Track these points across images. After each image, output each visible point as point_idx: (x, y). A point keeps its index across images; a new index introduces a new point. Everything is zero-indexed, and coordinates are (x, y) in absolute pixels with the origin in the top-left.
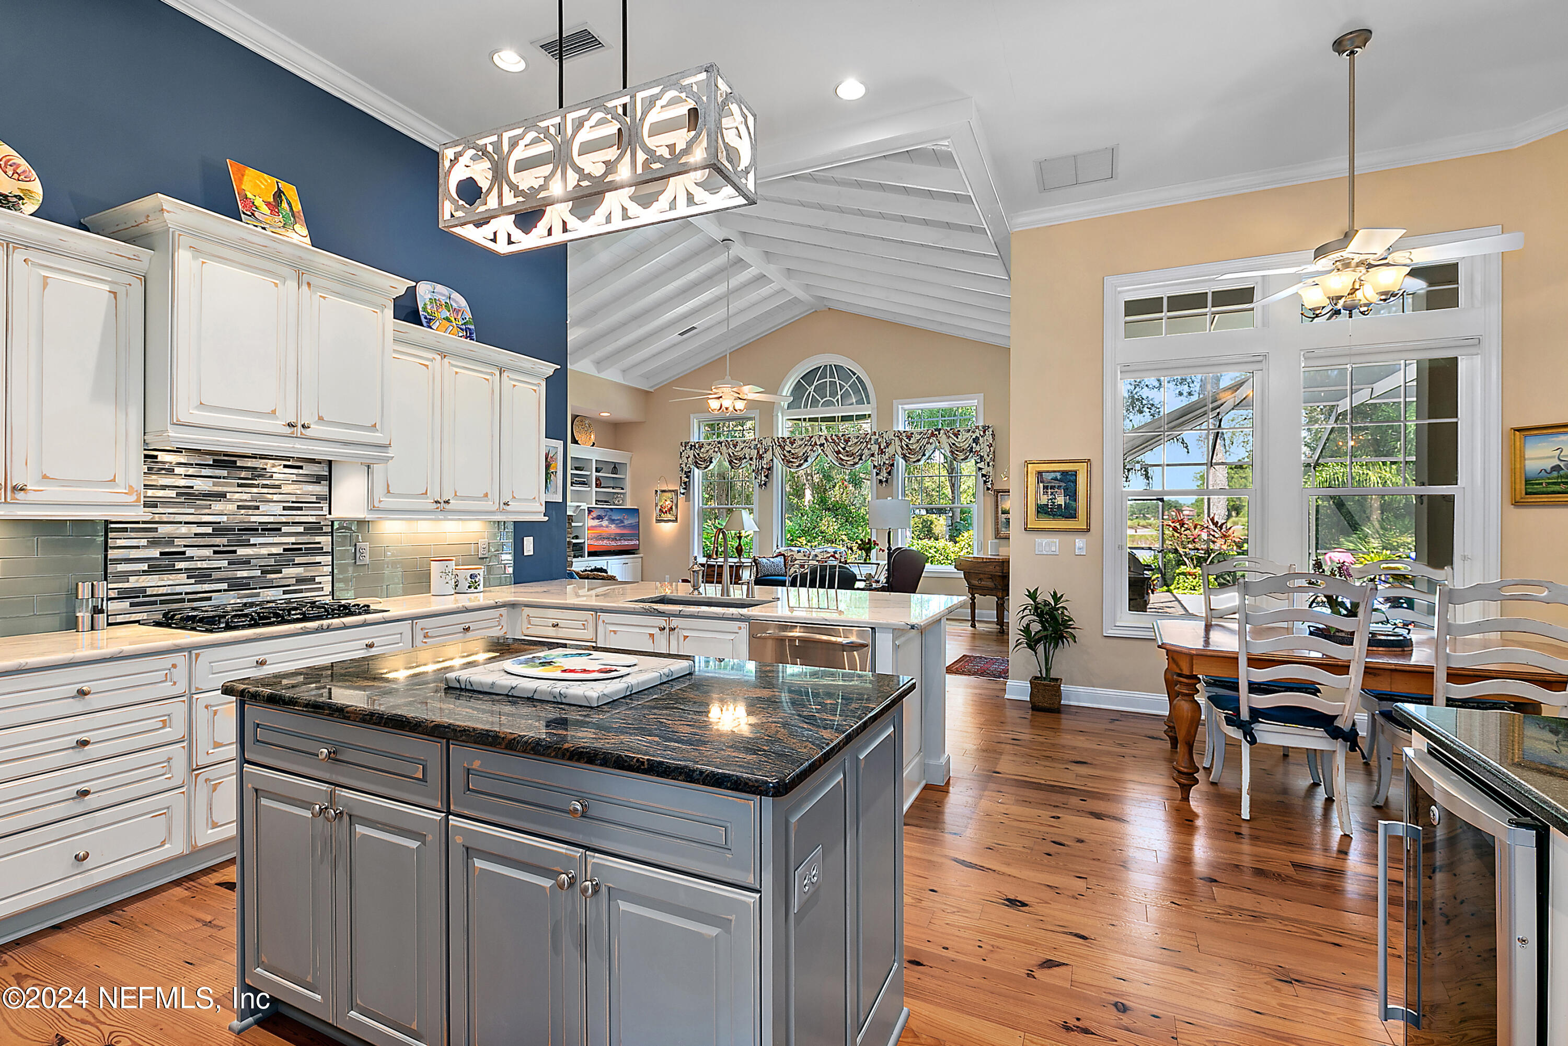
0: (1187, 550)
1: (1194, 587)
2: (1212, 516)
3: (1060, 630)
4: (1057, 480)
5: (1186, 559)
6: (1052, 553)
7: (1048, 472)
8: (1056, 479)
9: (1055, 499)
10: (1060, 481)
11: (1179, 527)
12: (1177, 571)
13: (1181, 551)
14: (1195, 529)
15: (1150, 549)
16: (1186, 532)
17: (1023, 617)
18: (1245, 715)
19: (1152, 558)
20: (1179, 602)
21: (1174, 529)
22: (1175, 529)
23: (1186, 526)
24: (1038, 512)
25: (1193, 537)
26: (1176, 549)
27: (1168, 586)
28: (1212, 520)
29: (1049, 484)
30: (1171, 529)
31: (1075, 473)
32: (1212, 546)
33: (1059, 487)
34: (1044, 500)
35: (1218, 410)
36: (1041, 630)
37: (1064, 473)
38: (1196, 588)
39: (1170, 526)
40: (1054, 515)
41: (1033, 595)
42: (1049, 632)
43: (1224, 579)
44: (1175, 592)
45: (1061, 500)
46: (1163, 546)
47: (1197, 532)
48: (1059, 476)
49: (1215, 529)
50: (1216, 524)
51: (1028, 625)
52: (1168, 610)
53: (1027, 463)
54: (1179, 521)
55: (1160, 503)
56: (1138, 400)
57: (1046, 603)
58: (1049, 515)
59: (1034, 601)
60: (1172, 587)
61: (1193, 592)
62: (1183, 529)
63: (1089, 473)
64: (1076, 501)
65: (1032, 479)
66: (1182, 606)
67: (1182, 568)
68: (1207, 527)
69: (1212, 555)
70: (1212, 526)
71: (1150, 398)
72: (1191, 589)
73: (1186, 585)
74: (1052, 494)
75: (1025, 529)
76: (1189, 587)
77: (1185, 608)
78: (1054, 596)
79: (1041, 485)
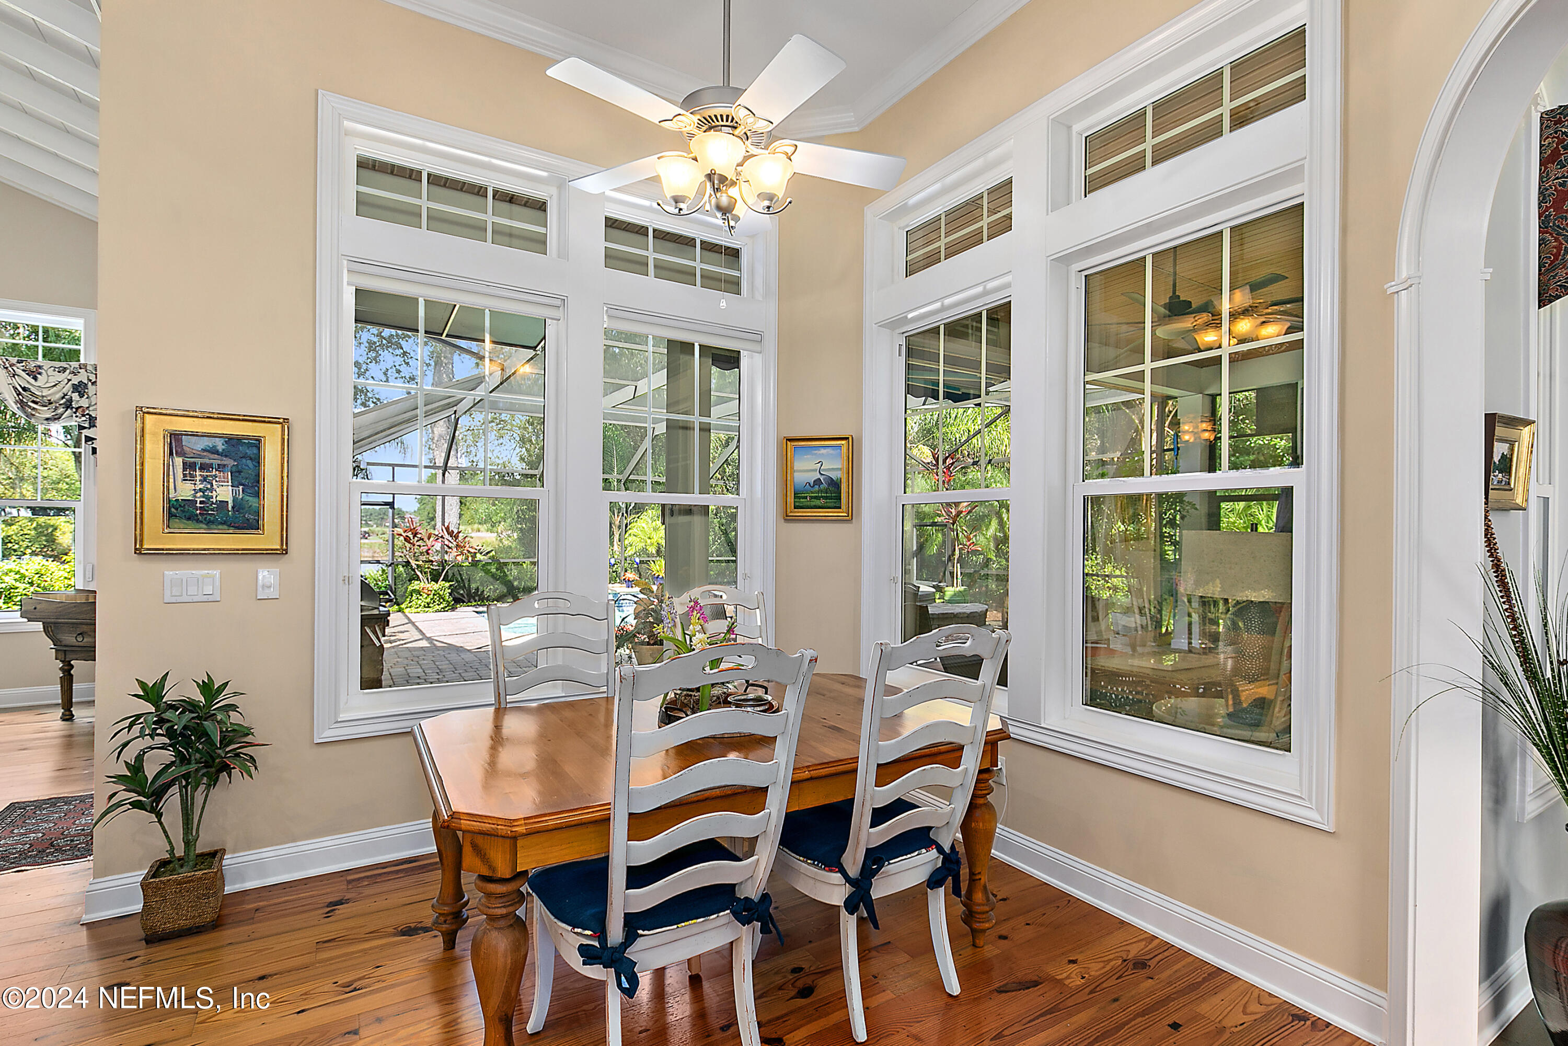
0: (420, 563)
1: (428, 604)
2: (446, 525)
3: (219, 756)
4: (217, 453)
5: (419, 573)
6: (205, 598)
7: (194, 435)
8: (213, 451)
9: (212, 490)
10: (224, 454)
11: (411, 536)
12: (410, 588)
13: (413, 563)
14: (429, 539)
15: (378, 562)
16: (418, 543)
17: (125, 745)
18: (616, 932)
19: (380, 572)
20: (413, 624)
21: (405, 540)
22: (407, 539)
23: (419, 536)
24: (171, 515)
25: (426, 548)
26: (408, 563)
27: (398, 605)
28: (447, 529)
29: (199, 461)
30: (402, 538)
31: (257, 443)
32: (446, 557)
33: (221, 468)
34: (185, 491)
35: (455, 408)
36: (173, 763)
37: (233, 441)
38: (431, 605)
39: (401, 535)
40: (209, 523)
41: (152, 693)
42: (193, 767)
43: (458, 593)
44: (406, 611)
45: (224, 492)
46: (393, 560)
47: (429, 543)
48: (220, 445)
49: (450, 539)
50: (451, 533)
51: (140, 758)
52: (401, 636)
53: (143, 412)
54: (411, 530)
55: (391, 511)
56: (362, 391)
57: (189, 706)
58: (198, 521)
59: (156, 704)
60: (403, 606)
61: (426, 609)
62: (416, 539)
63: (286, 444)
64: (257, 495)
65: (155, 449)
66: (417, 628)
67: (415, 585)
68: (442, 537)
69: (447, 568)
70: (447, 536)
71: (375, 392)
72: (425, 607)
73: (419, 602)
74: (204, 479)
75: (138, 551)
76: (422, 604)
77: (420, 631)
78: (206, 687)
79: (179, 461)
